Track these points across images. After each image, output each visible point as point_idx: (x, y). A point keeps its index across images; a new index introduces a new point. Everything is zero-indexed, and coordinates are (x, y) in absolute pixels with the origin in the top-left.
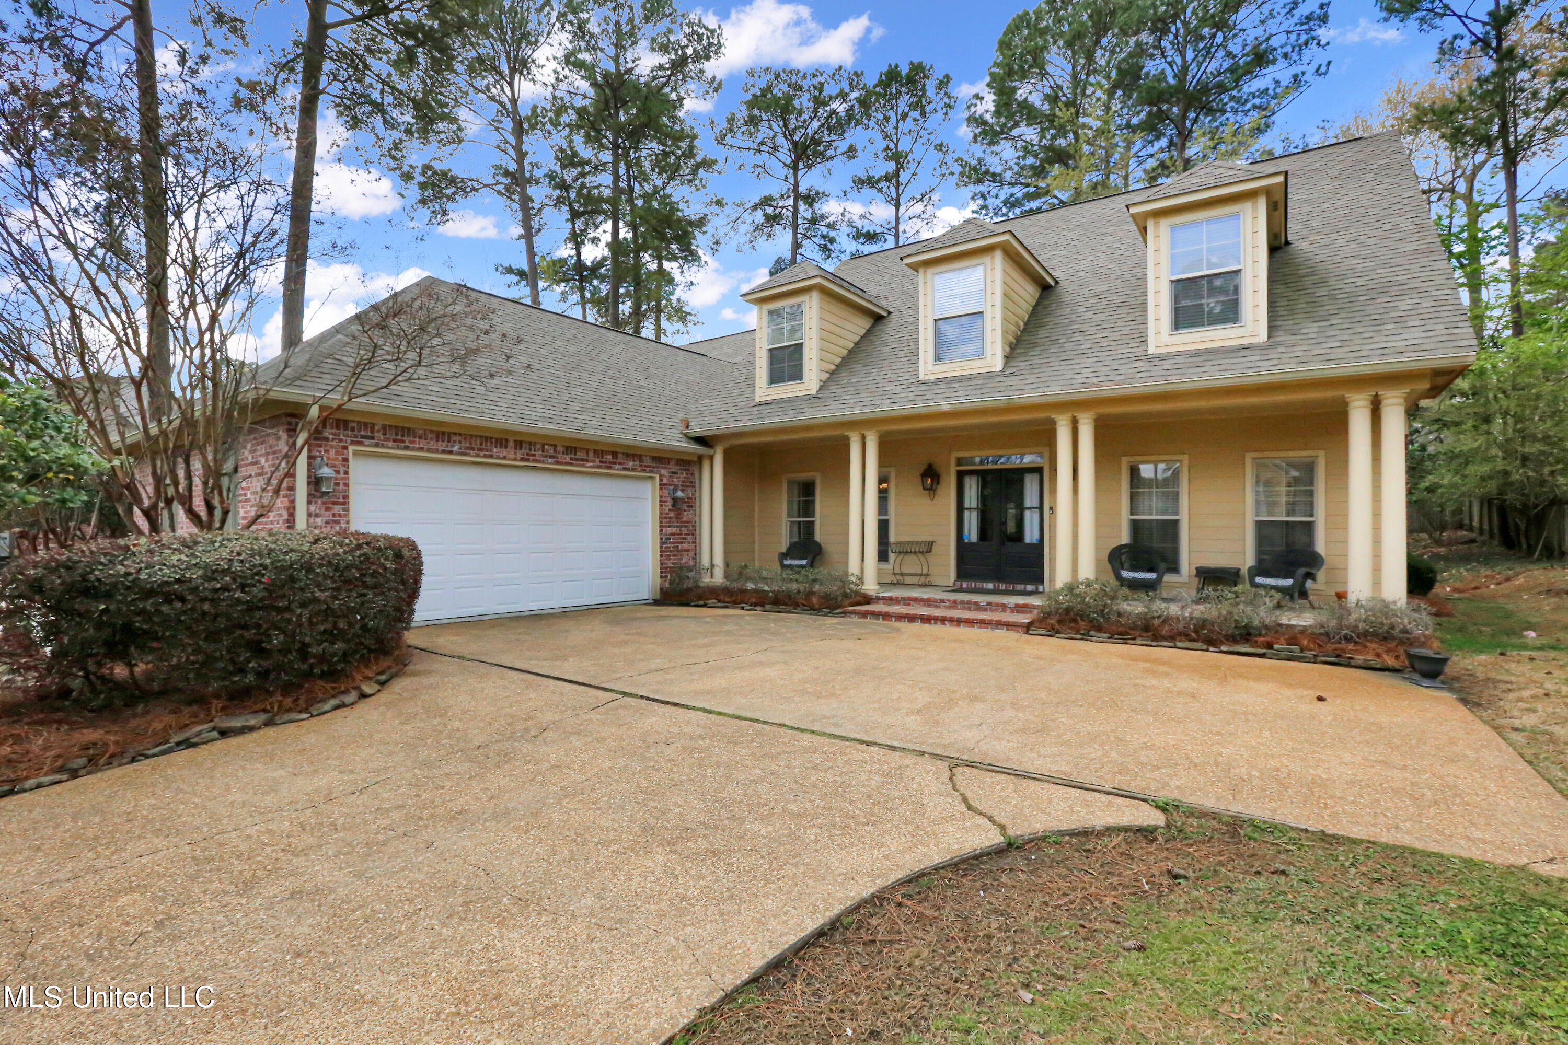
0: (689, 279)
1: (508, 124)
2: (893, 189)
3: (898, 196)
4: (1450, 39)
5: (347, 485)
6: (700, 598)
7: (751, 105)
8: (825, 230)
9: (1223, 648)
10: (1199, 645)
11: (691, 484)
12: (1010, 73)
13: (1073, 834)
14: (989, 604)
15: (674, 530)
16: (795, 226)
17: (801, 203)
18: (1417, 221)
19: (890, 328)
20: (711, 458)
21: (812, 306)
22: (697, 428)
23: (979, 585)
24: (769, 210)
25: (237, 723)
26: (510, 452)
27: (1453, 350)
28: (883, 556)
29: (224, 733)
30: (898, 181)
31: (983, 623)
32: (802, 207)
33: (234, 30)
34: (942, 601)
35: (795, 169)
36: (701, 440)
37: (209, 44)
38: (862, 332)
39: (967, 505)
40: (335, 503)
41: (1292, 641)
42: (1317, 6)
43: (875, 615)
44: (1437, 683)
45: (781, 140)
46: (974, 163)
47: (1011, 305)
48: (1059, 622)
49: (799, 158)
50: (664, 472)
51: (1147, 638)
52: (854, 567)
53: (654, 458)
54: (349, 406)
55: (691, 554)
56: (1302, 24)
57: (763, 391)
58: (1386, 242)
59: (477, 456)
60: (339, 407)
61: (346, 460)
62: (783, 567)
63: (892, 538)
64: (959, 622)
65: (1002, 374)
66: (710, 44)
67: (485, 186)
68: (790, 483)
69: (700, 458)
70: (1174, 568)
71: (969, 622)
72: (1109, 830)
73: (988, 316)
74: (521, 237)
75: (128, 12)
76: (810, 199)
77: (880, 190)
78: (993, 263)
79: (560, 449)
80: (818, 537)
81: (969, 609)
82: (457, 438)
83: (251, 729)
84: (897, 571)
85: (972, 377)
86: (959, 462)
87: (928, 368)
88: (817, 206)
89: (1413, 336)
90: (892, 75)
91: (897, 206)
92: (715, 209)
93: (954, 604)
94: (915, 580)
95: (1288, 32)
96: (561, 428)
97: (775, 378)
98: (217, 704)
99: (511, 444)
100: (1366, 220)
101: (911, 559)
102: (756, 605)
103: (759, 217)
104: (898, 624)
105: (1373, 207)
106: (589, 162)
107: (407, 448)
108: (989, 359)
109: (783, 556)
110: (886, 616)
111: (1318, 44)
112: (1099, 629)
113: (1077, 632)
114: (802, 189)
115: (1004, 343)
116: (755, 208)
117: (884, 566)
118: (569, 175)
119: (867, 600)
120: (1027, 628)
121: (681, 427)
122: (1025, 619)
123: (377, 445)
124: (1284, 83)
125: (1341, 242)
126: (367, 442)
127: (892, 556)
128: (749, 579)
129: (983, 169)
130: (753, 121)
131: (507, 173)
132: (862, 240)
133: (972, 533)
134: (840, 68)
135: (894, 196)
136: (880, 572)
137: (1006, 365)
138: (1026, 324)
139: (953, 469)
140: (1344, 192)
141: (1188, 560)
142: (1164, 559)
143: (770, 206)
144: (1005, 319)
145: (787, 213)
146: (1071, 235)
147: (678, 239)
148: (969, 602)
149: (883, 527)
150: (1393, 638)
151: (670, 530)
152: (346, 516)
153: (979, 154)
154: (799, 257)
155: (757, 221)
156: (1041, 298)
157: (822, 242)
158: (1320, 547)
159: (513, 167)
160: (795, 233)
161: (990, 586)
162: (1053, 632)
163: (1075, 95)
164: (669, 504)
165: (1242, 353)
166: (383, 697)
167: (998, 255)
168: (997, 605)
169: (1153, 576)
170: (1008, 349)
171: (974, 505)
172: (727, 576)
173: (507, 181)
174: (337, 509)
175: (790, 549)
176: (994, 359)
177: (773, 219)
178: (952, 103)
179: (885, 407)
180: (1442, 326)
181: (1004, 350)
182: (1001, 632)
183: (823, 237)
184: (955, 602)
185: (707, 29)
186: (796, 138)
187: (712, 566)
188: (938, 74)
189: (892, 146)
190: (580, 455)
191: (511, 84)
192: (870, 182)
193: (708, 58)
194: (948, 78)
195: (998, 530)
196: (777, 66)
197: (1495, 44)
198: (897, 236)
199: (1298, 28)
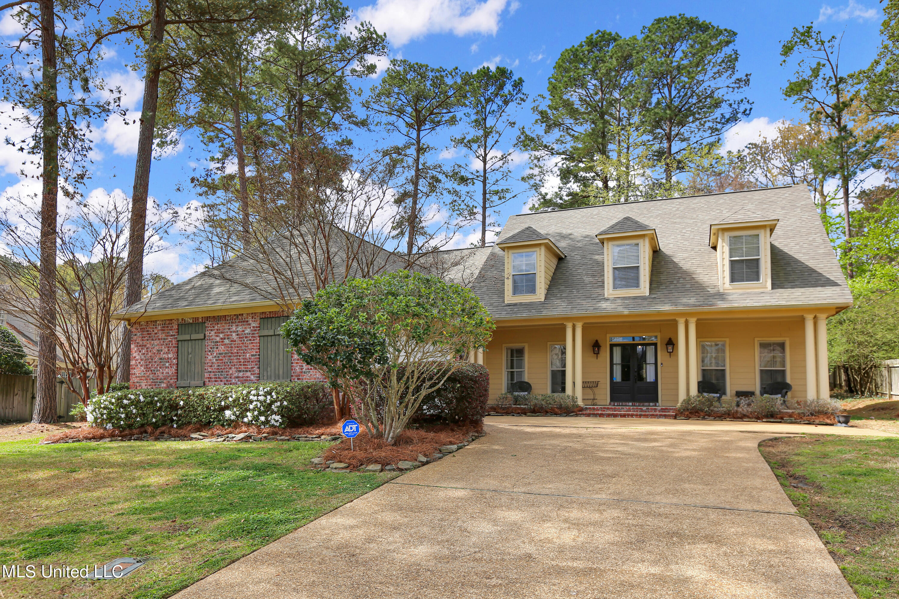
3: (486, 155)
10: (753, 420)
16: (417, 169)
17: (421, 154)
21: (541, 255)
23: (624, 404)
30: (485, 144)
31: (653, 415)
32: (422, 157)
35: (418, 130)
38: (555, 267)
39: (615, 362)
41: (791, 416)
44: (848, 426)
47: (649, 263)
57: (510, 298)
65: (648, 297)
68: (507, 349)
73: (641, 269)
77: (472, 149)
78: (644, 243)
80: (526, 380)
85: (635, 298)
86: (611, 339)
87: (609, 292)
90: (485, 73)
91: (485, 161)
93: (629, 410)
97: (517, 291)
108: (642, 290)
111: (748, 102)
112: (709, 416)
115: (649, 282)
119: (581, 409)
120: (674, 417)
124: (727, 116)
133: (618, 377)
135: (482, 154)
137: (650, 293)
139: (609, 343)
141: (730, 388)
148: (637, 408)
156: (654, 257)
158: (788, 380)
161: (630, 404)
165: (762, 295)
167: (647, 240)
168: (651, 409)
169: (718, 395)
171: (619, 362)
176: (644, 289)
178: (525, 98)
179: (590, 311)
181: (649, 285)
188: (515, 77)
194: (521, 81)
195: (633, 375)
196: (413, 61)
197: (837, 120)
198: (484, 183)
199: (734, 85)
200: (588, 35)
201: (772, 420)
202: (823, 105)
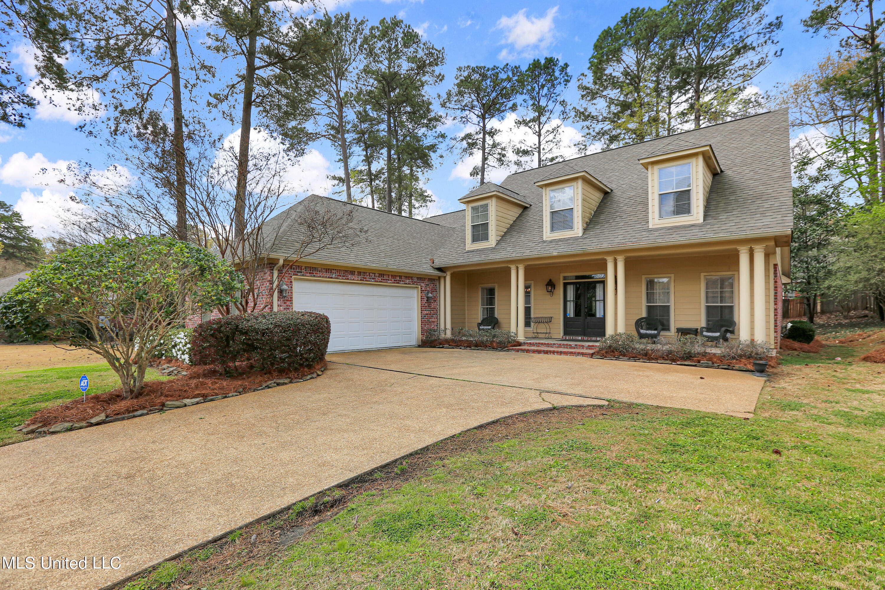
0: (427, 177)
1: (333, 103)
2: (537, 126)
3: (540, 130)
4: (846, 39)
5: (292, 293)
6: (440, 344)
7: (459, 85)
8: (500, 151)
9: (678, 363)
11: (435, 290)
12: (601, 62)
13: (576, 406)
14: (576, 345)
15: (427, 312)
16: (484, 149)
17: (487, 136)
18: (783, 160)
19: (531, 213)
20: (445, 277)
21: (493, 206)
22: (438, 263)
23: (574, 338)
24: (470, 141)
25: (281, 381)
26: (356, 277)
27: (781, 228)
28: (527, 324)
29: (278, 384)
30: (540, 122)
31: (571, 353)
32: (488, 137)
33: (209, 72)
34: (554, 344)
35: (484, 119)
36: (440, 269)
37: (198, 78)
38: (517, 215)
39: (568, 299)
40: (287, 300)
41: (710, 359)
42: (775, 18)
43: (523, 350)
44: (763, 374)
45: (476, 103)
46: (582, 110)
47: (587, 205)
48: (606, 352)
49: (486, 112)
50: (423, 284)
51: (645, 359)
52: (513, 329)
53: (418, 278)
54: (301, 260)
55: (435, 324)
56: (767, 28)
57: (470, 246)
58: (767, 172)
59: (342, 279)
60: (297, 261)
61: (291, 282)
62: (479, 329)
63: (532, 316)
64: (561, 353)
65: (582, 238)
66: (438, 58)
67: (322, 136)
68: (483, 289)
69: (439, 278)
70: (666, 328)
71: (565, 353)
72: (588, 406)
73: (575, 211)
74: (340, 160)
75: (168, 70)
76: (492, 133)
77: (530, 127)
78: (577, 185)
79: (377, 275)
80: (496, 316)
81: (567, 348)
82: (334, 271)
83: (286, 384)
84: (535, 331)
85: (569, 239)
86: (565, 278)
87: (548, 234)
88: (495, 137)
89: (767, 221)
90: (536, 64)
91: (539, 136)
92: (441, 139)
93: (560, 346)
94: (543, 336)
95: (758, 33)
96: (378, 265)
97: (475, 239)
98: (275, 374)
99: (356, 273)
100: (761, 159)
101: (542, 325)
102: (467, 347)
103: (464, 144)
104: (533, 354)
105: (766, 152)
106: (375, 119)
107: (314, 276)
108: (576, 231)
109: (479, 325)
110: (528, 351)
111: (773, 42)
112: (624, 355)
113: (614, 357)
114: (488, 127)
115: (583, 223)
116: (462, 140)
117: (528, 329)
118: (364, 126)
119: (520, 344)
120: (592, 355)
121: (430, 263)
122: (591, 351)
123: (303, 275)
124: (757, 62)
125: (747, 171)
126: (299, 274)
127: (532, 324)
128: (464, 335)
129: (587, 114)
130: (461, 93)
131: (333, 128)
132: (521, 154)
133: (571, 313)
134: (507, 64)
135: (537, 130)
136: (525, 332)
137: (584, 233)
138: (595, 212)
139: (562, 282)
140: (754, 143)
141: (674, 325)
142: (662, 324)
143: (470, 139)
144: (583, 211)
145: (480, 142)
146: (622, 164)
147: (421, 158)
148: (567, 345)
149: (528, 310)
150: (752, 357)
151: (425, 312)
152: (292, 306)
153: (584, 106)
154: (486, 166)
155: (463, 147)
156: (604, 199)
157: (499, 157)
158: (736, 318)
159: (336, 124)
160: (484, 153)
161: (580, 338)
162: (603, 357)
163: (638, 72)
164: (425, 299)
165: (691, 228)
166: (325, 376)
167: (580, 182)
168: (580, 345)
169: (656, 332)
170: (585, 225)
171: (572, 299)
172: (452, 334)
173: (332, 132)
174: (288, 303)
175: (483, 321)
176: (578, 230)
177: (472, 145)
178: (569, 79)
179: (527, 253)
180: (780, 216)
181: (583, 226)
182: (580, 358)
183: (499, 154)
184: (560, 344)
185: (436, 50)
186: (484, 102)
187: (445, 329)
188: (561, 63)
189: (536, 103)
190: (385, 277)
191: (336, 85)
192: (525, 123)
193: (437, 65)
194: (566, 65)
195: (583, 311)
196: (473, 65)
197: (870, 42)
198: (539, 152)
199: (764, 31)
200: (624, 15)
201: (686, 363)
202: (853, 29)
